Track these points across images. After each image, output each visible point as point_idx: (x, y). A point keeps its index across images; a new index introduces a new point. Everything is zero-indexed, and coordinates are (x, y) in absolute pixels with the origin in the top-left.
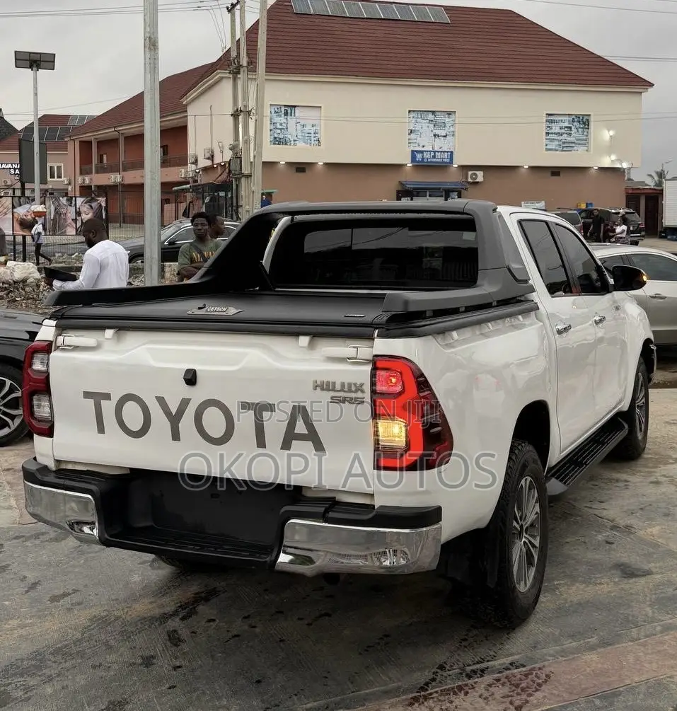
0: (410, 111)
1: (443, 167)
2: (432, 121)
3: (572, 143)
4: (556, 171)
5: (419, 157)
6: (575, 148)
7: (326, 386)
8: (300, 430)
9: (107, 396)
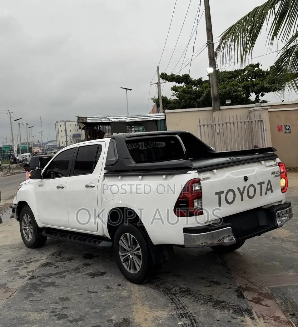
7: (273, 173)
8: (269, 187)
9: (223, 192)
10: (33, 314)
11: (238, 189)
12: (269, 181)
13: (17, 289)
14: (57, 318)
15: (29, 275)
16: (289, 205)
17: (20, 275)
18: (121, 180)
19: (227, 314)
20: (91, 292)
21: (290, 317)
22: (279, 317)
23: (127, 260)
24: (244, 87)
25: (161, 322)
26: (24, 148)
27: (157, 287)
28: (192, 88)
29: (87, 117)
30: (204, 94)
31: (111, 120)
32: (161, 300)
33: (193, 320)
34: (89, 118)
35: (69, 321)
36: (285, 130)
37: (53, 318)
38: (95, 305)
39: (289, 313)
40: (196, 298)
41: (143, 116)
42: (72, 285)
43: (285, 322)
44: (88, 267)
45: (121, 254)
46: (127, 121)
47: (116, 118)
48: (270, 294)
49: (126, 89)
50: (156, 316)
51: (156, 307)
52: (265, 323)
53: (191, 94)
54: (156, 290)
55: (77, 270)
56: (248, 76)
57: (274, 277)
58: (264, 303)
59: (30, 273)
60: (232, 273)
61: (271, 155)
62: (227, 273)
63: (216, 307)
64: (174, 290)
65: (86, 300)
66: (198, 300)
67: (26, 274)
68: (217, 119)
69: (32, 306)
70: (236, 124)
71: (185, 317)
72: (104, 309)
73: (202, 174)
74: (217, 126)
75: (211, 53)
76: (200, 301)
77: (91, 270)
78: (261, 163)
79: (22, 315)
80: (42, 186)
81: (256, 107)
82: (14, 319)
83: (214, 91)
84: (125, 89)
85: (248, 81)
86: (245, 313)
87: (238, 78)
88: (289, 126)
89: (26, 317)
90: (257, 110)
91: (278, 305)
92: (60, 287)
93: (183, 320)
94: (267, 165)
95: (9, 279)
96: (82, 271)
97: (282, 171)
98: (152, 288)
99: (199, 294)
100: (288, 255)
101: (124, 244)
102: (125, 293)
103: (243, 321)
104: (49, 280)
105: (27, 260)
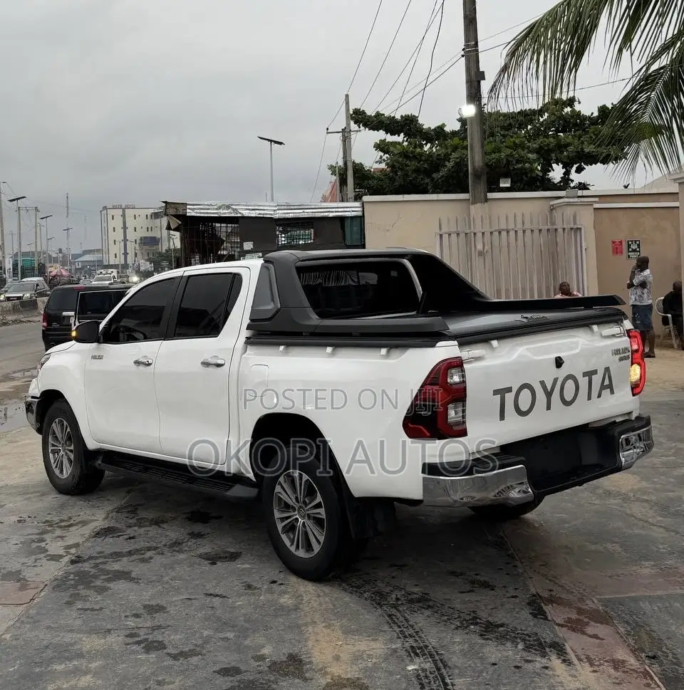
7: (617, 352)
8: (607, 382)
9: (509, 390)
10: (87, 637)
11: (542, 383)
12: (607, 370)
13: (46, 583)
14: (143, 648)
15: (70, 554)
16: (647, 422)
17: (48, 553)
18: (285, 353)
19: (511, 652)
20: (211, 595)
21: (647, 661)
22: (623, 662)
23: (291, 528)
24: (538, 151)
25: (370, 665)
26: (28, 265)
27: (356, 589)
28: (421, 146)
29: (186, 204)
30: (449, 162)
31: (240, 213)
32: (368, 617)
33: (439, 662)
34: (190, 207)
35: (169, 654)
36: (629, 252)
37: (135, 647)
38: (225, 623)
39: (644, 654)
40: (443, 615)
41: (313, 207)
42: (167, 578)
43: (636, 672)
44: (199, 541)
45: (277, 515)
46: (277, 216)
47: (253, 210)
48: (602, 611)
49: (271, 141)
50: (359, 651)
51: (357, 632)
52: (595, 674)
53: (421, 160)
54: (354, 596)
55: (176, 545)
56: (548, 125)
57: (610, 577)
58: (590, 630)
59: (70, 548)
60: (518, 564)
61: (612, 312)
62: (507, 563)
63: (486, 637)
64: (394, 596)
65: (203, 613)
66: (448, 619)
67: (61, 552)
68: (478, 222)
69: (84, 620)
70: (520, 233)
71: (423, 655)
72: (244, 633)
73: (467, 349)
74: (479, 235)
75: (473, 73)
76: (451, 621)
77: (206, 547)
78: (592, 330)
79: (65, 640)
80: (100, 357)
81: (568, 197)
82: (47, 647)
83: (475, 158)
84: (269, 140)
85: (547, 136)
86: (551, 651)
87: (527, 128)
88: (638, 242)
89: (72, 645)
90: (569, 204)
91: (621, 637)
92: (141, 581)
93: (417, 660)
94: (603, 335)
95: (25, 560)
96: (186, 548)
97: (635, 347)
98: (345, 590)
99: (450, 607)
100: (637, 531)
101: (287, 493)
102: (286, 600)
103: (546, 668)
104: (117, 566)
105: (62, 521)
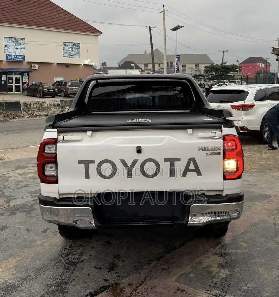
0: (4, 37)
1: (20, 62)
2: (14, 42)
3: (73, 54)
4: (67, 66)
5: (9, 57)
6: (75, 56)
73: (66, 135)
78: (187, 132)
94: (198, 136)
